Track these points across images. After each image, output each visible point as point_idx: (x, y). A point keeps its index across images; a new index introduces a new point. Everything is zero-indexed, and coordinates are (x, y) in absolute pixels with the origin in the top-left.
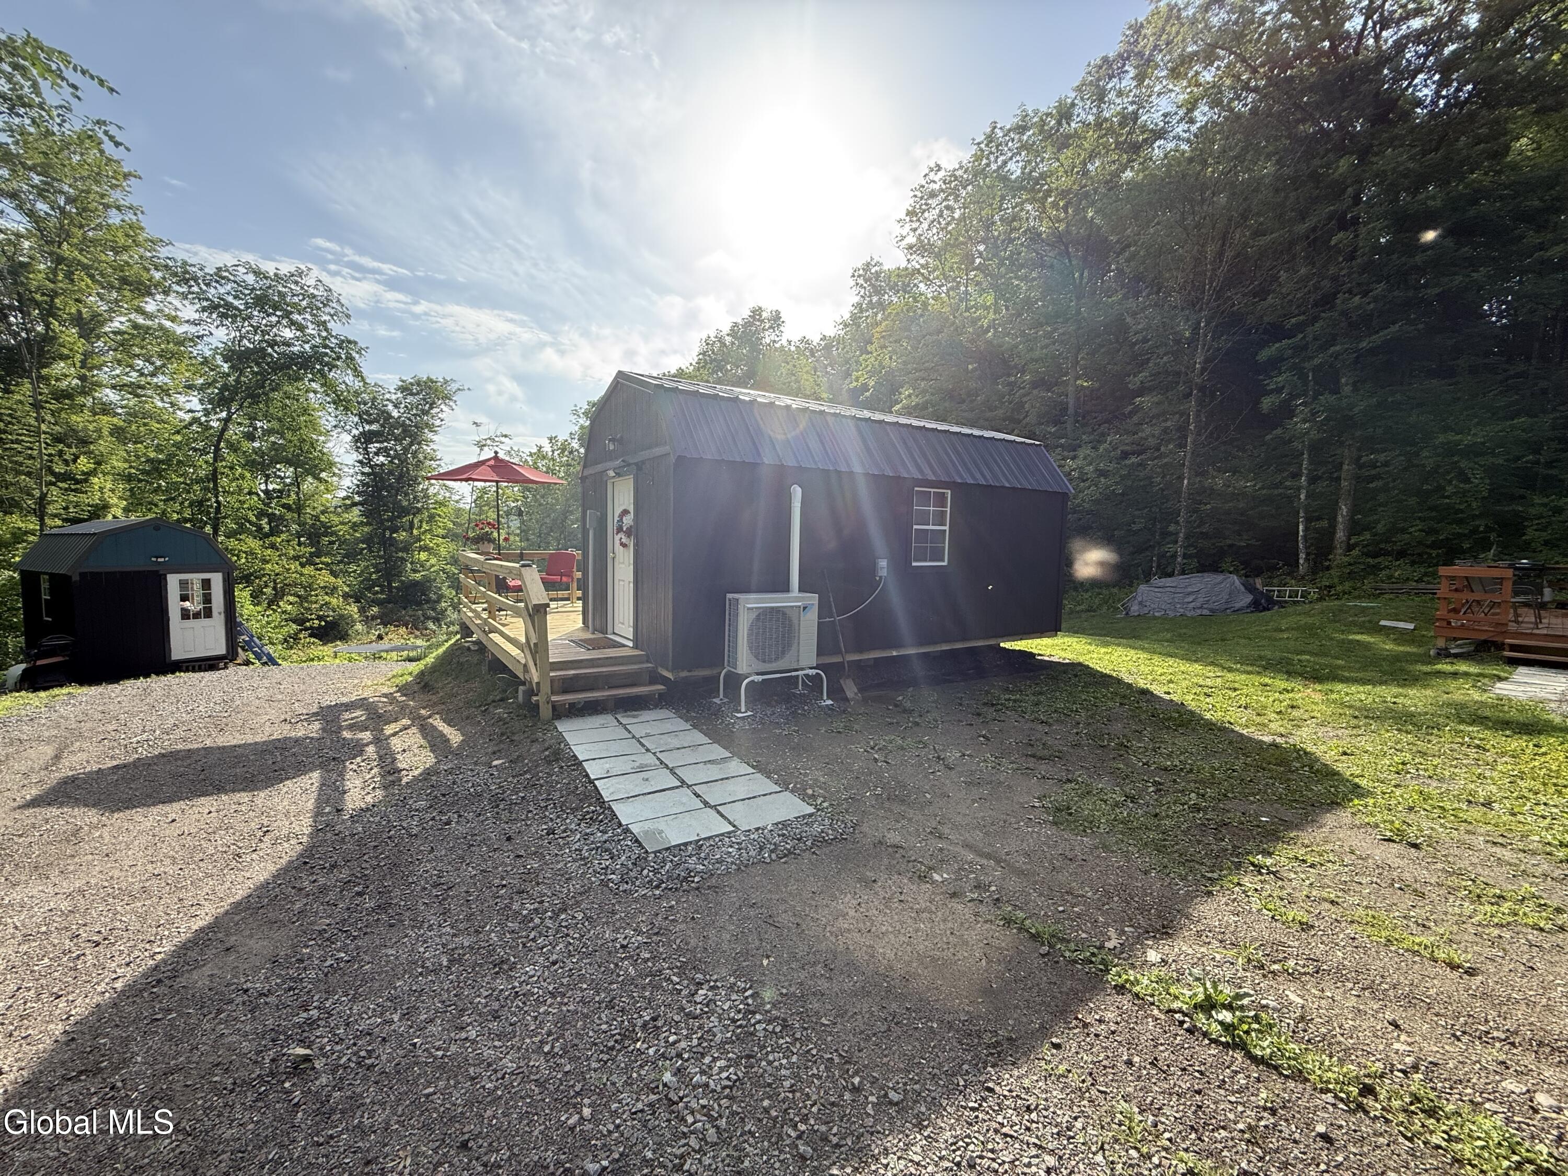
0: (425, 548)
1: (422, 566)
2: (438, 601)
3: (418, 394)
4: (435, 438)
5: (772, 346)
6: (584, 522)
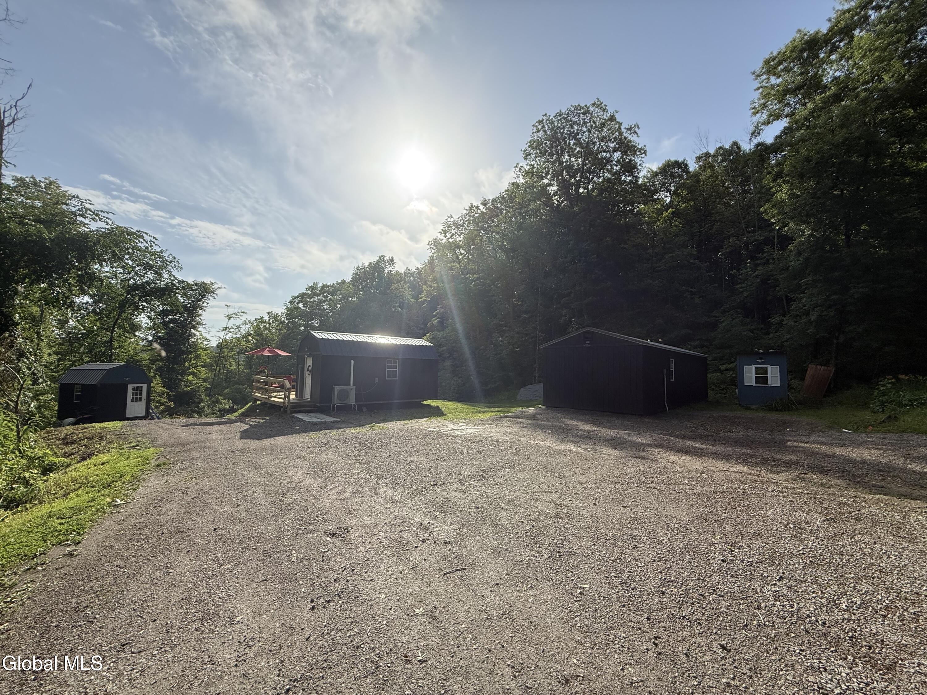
0: (193, 373)
1: (190, 383)
2: (199, 403)
3: (195, 290)
4: (203, 313)
5: (390, 273)
6: (297, 367)
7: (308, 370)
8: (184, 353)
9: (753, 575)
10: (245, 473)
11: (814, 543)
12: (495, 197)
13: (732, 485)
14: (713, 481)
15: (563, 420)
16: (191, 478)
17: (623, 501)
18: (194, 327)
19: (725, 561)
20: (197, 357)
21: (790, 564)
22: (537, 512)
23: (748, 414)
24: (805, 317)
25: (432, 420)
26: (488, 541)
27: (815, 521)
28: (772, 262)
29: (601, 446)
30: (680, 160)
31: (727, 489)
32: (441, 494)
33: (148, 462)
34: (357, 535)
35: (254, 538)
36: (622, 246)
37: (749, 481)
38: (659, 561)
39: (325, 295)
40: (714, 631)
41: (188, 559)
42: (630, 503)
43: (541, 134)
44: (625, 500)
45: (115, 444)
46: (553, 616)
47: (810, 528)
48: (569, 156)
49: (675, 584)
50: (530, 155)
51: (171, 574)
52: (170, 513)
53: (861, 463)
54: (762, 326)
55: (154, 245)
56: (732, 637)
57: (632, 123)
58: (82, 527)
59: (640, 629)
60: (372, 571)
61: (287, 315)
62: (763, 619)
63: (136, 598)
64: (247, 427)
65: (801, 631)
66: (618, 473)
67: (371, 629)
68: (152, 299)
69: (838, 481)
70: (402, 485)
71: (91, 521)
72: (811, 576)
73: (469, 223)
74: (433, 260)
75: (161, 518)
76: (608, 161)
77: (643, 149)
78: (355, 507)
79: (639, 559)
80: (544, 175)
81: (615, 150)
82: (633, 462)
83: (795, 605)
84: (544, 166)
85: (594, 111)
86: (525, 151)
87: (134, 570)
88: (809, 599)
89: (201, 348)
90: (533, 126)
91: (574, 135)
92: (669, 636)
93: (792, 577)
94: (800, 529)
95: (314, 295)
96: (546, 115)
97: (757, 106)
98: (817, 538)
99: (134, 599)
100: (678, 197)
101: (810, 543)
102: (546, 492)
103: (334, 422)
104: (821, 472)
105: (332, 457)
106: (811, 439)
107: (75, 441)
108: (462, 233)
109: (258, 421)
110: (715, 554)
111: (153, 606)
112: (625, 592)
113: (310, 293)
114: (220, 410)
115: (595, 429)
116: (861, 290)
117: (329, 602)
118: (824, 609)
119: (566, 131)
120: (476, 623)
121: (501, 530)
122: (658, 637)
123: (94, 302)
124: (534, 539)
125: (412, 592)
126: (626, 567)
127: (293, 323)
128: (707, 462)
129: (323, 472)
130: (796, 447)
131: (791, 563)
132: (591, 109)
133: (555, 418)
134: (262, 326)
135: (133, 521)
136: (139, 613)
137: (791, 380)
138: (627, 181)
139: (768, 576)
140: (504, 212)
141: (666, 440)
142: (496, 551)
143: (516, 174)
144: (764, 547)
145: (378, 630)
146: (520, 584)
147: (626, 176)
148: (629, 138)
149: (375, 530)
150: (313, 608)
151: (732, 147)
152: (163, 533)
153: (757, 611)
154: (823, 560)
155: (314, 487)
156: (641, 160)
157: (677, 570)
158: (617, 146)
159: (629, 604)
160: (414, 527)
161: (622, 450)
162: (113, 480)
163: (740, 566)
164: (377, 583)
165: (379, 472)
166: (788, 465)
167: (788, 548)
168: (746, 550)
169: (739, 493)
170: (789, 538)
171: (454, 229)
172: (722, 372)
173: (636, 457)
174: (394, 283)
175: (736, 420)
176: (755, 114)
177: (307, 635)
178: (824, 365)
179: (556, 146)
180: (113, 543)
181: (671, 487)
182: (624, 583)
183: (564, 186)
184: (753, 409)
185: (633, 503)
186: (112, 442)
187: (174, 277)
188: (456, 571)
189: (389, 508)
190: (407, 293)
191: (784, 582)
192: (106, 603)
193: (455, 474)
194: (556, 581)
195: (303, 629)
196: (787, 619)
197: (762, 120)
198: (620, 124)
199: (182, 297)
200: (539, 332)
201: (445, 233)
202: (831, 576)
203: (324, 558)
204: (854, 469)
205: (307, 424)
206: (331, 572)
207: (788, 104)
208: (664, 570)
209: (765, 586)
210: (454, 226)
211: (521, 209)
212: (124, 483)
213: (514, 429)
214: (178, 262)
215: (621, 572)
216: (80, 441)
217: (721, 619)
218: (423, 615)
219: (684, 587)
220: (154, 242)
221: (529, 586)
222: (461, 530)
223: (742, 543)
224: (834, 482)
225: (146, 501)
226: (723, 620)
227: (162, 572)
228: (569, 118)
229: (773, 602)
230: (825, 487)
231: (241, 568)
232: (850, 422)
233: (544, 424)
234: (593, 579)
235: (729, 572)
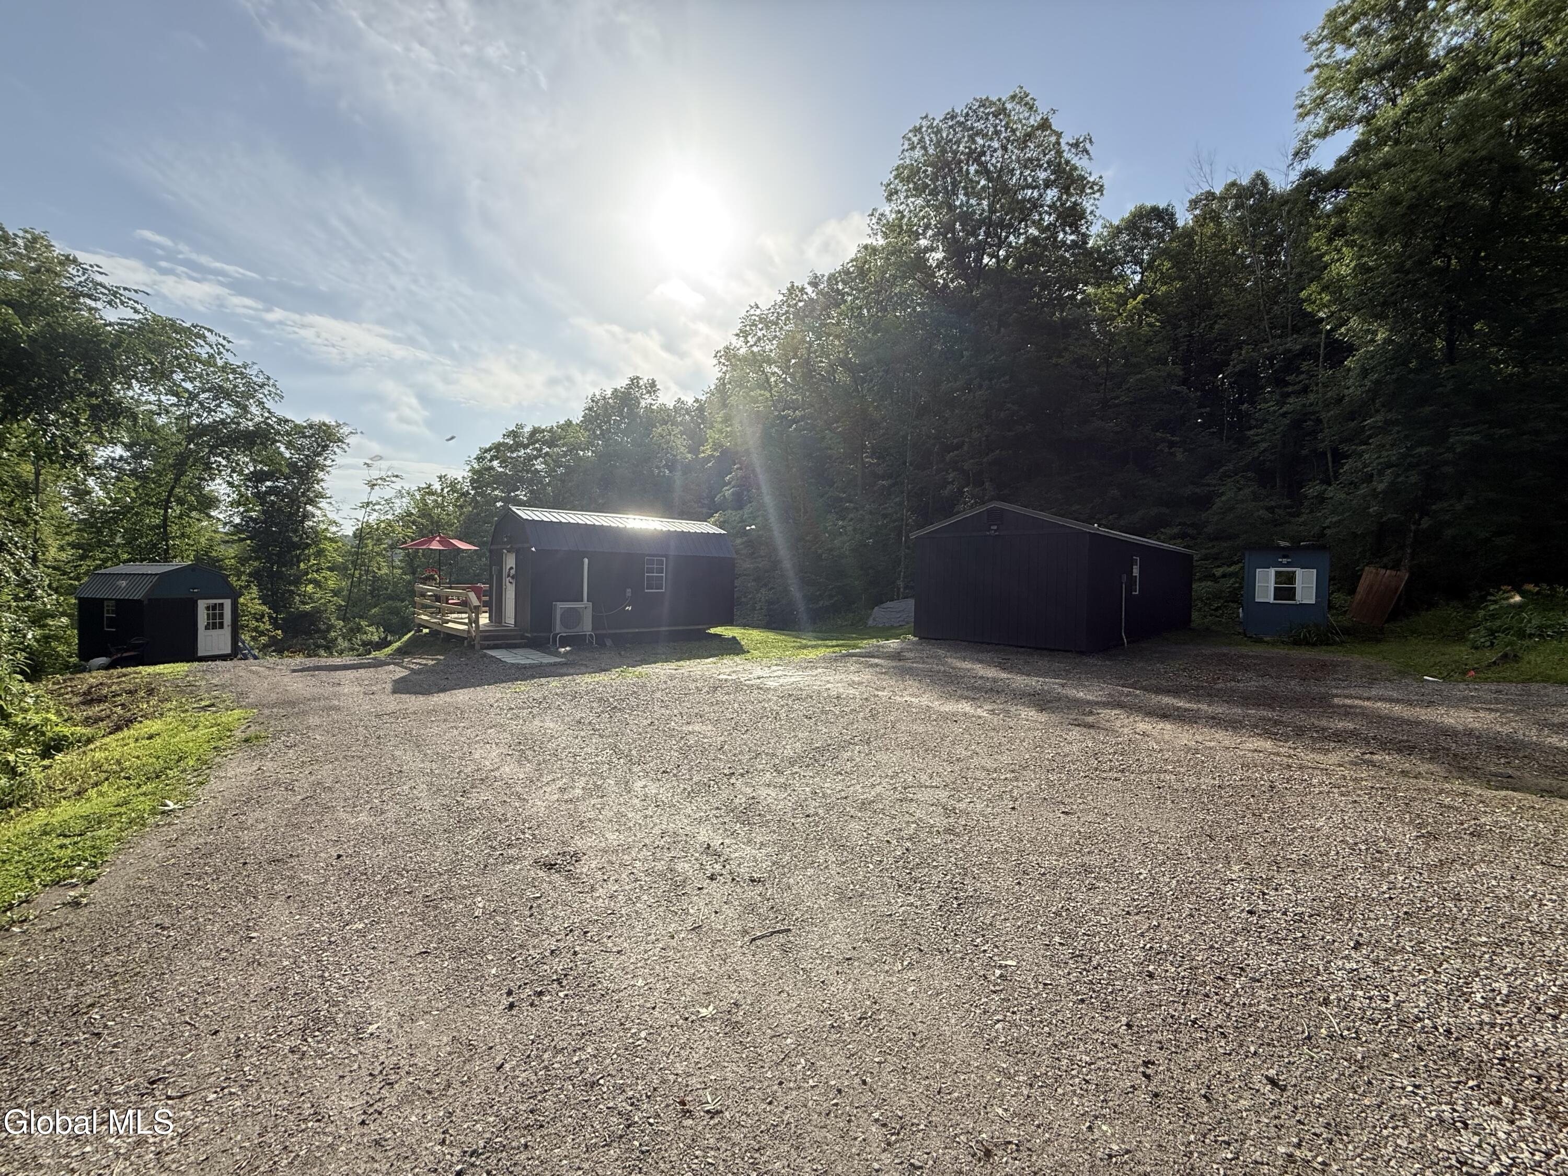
0: (317, 583)
1: (310, 598)
2: (328, 631)
3: (310, 437)
4: (326, 477)
5: (648, 408)
6: (491, 572)
7: (509, 576)
8: (296, 546)
9: (1307, 938)
10: (397, 753)
11: (1406, 878)
12: (833, 271)
13: (1249, 774)
14: (1215, 767)
15: (949, 660)
16: (303, 762)
17: (1063, 803)
18: (311, 502)
19: (1255, 913)
20: (320, 553)
21: (1369, 919)
22: (912, 822)
23: (1259, 650)
24: (1365, 485)
25: (725, 661)
26: (828, 878)
27: (1401, 837)
28: (1315, 388)
29: (1016, 705)
30: (1162, 206)
31: (1241, 780)
32: (743, 791)
33: (229, 734)
34: (593, 866)
35: (407, 872)
36: (1054, 361)
37: (1277, 767)
38: (1137, 914)
39: (537, 445)
40: (1252, 1049)
41: (287, 912)
42: (1075, 807)
43: (918, 153)
44: (1067, 800)
45: (174, 703)
46: (953, 1021)
47: (1395, 851)
48: (966, 194)
49: (1171, 958)
50: (896, 192)
51: (254, 941)
52: (262, 826)
53: (1465, 735)
54: (1288, 502)
55: (224, 352)
56: (1286, 1060)
57: (1080, 134)
58: (101, 853)
59: (1116, 1046)
60: (621, 935)
61: (473, 481)
62: (1338, 1024)
63: (186, 988)
64: (406, 673)
65: (1410, 1047)
66: (1050, 753)
67: (618, 1048)
68: (232, 451)
69: (1431, 766)
70: (675, 775)
71: (118, 840)
72: (1410, 941)
73: (788, 319)
74: (724, 384)
75: (245, 836)
76: (1036, 205)
77: (1097, 184)
78: (591, 815)
79: (1101, 909)
80: (921, 231)
81: (1048, 184)
82: (1075, 733)
83: (1392, 996)
84: (921, 214)
85: (1014, 110)
86: (889, 185)
87: (188, 934)
88: (1414, 985)
89: (326, 538)
90: (903, 137)
91: (976, 156)
92: (1170, 1060)
93: (1377, 942)
94: (1378, 852)
95: (518, 446)
96: (926, 116)
97: (1307, 103)
98: (1411, 868)
99: (182, 989)
100: (1155, 273)
101: (1401, 878)
102: (926, 787)
103: (555, 664)
104: (1399, 751)
105: (552, 725)
106: (1374, 692)
107: (106, 697)
108: (776, 336)
109: (424, 662)
110: (1234, 899)
111: (214, 1004)
112: (1081, 973)
113: (512, 442)
114: (364, 644)
115: (1004, 675)
116: (1467, 438)
117: (541, 994)
118: (1445, 1003)
119: (961, 148)
120: (812, 1036)
121: (850, 856)
122: (1149, 1062)
123: (132, 457)
124: (910, 873)
125: (694, 974)
126: (1080, 924)
127: (483, 494)
128: (1202, 734)
129: (534, 751)
130: (1351, 707)
131: (1372, 916)
132: (1009, 106)
133: (936, 657)
134: (430, 500)
135: (194, 841)
136: (188, 1019)
137: (1332, 593)
138: (1068, 242)
139: (1334, 941)
140: (850, 298)
141: (1127, 696)
142: (843, 897)
143: (872, 229)
144: (1319, 886)
145: (631, 1049)
146: (889, 960)
147: (1065, 233)
148: (1073, 162)
149: (626, 857)
150: (511, 1006)
151: (1253, 183)
152: (245, 864)
153: (1324, 1009)
154: (1427, 910)
155: (518, 779)
156: (1092, 205)
157: (1171, 930)
158: (1052, 177)
159: (1091, 997)
160: (696, 851)
161: (1053, 712)
162: (166, 765)
163: (1282, 921)
164: (629, 958)
165: (634, 752)
166: (1340, 738)
167: (1361, 887)
168: (1289, 892)
169: (1263, 789)
170: (1360, 870)
171: (761, 330)
172: (1214, 578)
173: (1079, 725)
174: (656, 427)
175: (1241, 660)
176: (1302, 116)
177: (499, 1060)
178: (1391, 569)
179: (944, 177)
180: (156, 881)
181: (1145, 778)
182: (1078, 956)
183: (956, 251)
184: (1268, 643)
185: (1081, 807)
186: (169, 700)
187: (269, 412)
188: (772, 933)
189: (651, 817)
190: (681, 445)
191: (1364, 952)
192: (130, 998)
193: (767, 754)
194: (955, 953)
195: (491, 1048)
196: (1380, 1024)
197: (1314, 128)
198: (1059, 135)
199: (287, 448)
200: (907, 511)
201: (746, 337)
202: (1447, 940)
203: (534, 910)
204: (1454, 745)
205: (510, 668)
206: (545, 936)
207: (1365, 98)
208: (1148, 930)
209: (1331, 961)
210: (761, 323)
211: (878, 293)
212: (184, 771)
213: (867, 676)
214: (274, 385)
215: (1072, 936)
216: (114, 696)
217: (1261, 1025)
218: (713, 1019)
219: (1187, 965)
220: (223, 346)
221: (905, 963)
222: (780, 856)
223: (1280, 878)
224: (1424, 768)
225: (219, 803)
226: (1266, 1027)
227: (238, 937)
228: (969, 123)
229: (1350, 992)
230: (1409, 777)
231: (383, 928)
232: (1435, 664)
233: (917, 668)
234: (1023, 948)
235: (1263, 934)
